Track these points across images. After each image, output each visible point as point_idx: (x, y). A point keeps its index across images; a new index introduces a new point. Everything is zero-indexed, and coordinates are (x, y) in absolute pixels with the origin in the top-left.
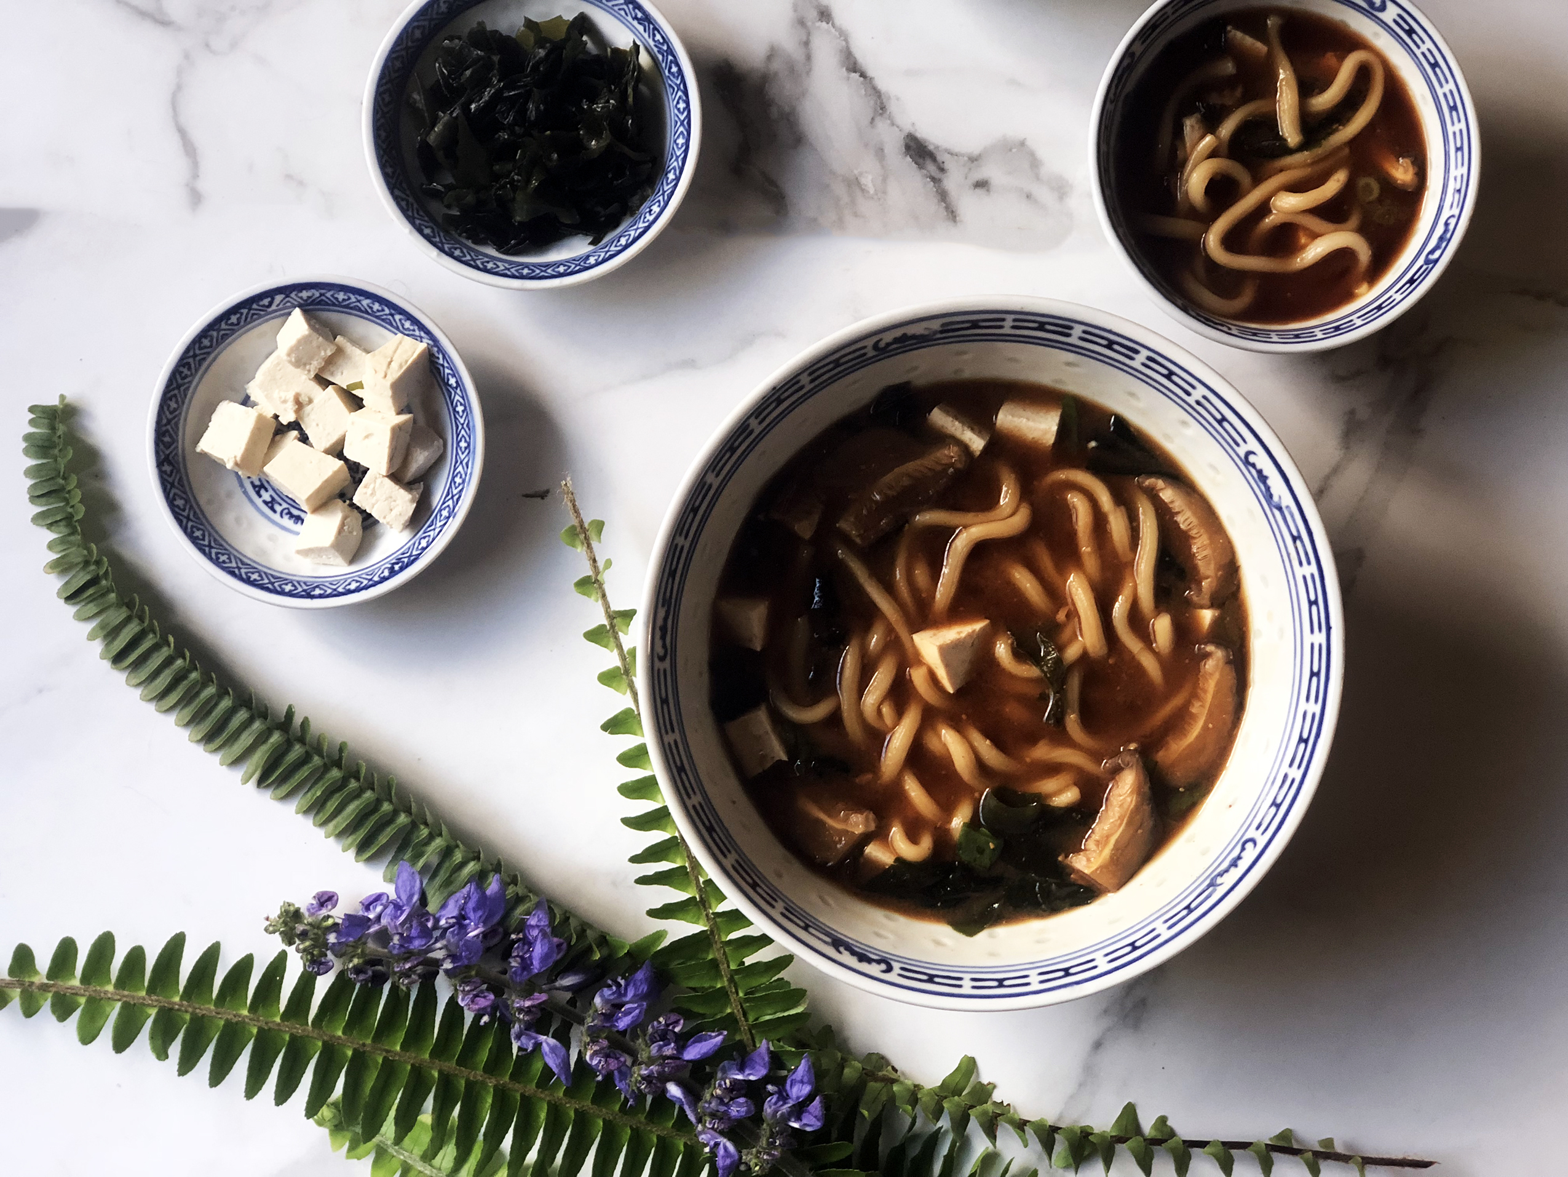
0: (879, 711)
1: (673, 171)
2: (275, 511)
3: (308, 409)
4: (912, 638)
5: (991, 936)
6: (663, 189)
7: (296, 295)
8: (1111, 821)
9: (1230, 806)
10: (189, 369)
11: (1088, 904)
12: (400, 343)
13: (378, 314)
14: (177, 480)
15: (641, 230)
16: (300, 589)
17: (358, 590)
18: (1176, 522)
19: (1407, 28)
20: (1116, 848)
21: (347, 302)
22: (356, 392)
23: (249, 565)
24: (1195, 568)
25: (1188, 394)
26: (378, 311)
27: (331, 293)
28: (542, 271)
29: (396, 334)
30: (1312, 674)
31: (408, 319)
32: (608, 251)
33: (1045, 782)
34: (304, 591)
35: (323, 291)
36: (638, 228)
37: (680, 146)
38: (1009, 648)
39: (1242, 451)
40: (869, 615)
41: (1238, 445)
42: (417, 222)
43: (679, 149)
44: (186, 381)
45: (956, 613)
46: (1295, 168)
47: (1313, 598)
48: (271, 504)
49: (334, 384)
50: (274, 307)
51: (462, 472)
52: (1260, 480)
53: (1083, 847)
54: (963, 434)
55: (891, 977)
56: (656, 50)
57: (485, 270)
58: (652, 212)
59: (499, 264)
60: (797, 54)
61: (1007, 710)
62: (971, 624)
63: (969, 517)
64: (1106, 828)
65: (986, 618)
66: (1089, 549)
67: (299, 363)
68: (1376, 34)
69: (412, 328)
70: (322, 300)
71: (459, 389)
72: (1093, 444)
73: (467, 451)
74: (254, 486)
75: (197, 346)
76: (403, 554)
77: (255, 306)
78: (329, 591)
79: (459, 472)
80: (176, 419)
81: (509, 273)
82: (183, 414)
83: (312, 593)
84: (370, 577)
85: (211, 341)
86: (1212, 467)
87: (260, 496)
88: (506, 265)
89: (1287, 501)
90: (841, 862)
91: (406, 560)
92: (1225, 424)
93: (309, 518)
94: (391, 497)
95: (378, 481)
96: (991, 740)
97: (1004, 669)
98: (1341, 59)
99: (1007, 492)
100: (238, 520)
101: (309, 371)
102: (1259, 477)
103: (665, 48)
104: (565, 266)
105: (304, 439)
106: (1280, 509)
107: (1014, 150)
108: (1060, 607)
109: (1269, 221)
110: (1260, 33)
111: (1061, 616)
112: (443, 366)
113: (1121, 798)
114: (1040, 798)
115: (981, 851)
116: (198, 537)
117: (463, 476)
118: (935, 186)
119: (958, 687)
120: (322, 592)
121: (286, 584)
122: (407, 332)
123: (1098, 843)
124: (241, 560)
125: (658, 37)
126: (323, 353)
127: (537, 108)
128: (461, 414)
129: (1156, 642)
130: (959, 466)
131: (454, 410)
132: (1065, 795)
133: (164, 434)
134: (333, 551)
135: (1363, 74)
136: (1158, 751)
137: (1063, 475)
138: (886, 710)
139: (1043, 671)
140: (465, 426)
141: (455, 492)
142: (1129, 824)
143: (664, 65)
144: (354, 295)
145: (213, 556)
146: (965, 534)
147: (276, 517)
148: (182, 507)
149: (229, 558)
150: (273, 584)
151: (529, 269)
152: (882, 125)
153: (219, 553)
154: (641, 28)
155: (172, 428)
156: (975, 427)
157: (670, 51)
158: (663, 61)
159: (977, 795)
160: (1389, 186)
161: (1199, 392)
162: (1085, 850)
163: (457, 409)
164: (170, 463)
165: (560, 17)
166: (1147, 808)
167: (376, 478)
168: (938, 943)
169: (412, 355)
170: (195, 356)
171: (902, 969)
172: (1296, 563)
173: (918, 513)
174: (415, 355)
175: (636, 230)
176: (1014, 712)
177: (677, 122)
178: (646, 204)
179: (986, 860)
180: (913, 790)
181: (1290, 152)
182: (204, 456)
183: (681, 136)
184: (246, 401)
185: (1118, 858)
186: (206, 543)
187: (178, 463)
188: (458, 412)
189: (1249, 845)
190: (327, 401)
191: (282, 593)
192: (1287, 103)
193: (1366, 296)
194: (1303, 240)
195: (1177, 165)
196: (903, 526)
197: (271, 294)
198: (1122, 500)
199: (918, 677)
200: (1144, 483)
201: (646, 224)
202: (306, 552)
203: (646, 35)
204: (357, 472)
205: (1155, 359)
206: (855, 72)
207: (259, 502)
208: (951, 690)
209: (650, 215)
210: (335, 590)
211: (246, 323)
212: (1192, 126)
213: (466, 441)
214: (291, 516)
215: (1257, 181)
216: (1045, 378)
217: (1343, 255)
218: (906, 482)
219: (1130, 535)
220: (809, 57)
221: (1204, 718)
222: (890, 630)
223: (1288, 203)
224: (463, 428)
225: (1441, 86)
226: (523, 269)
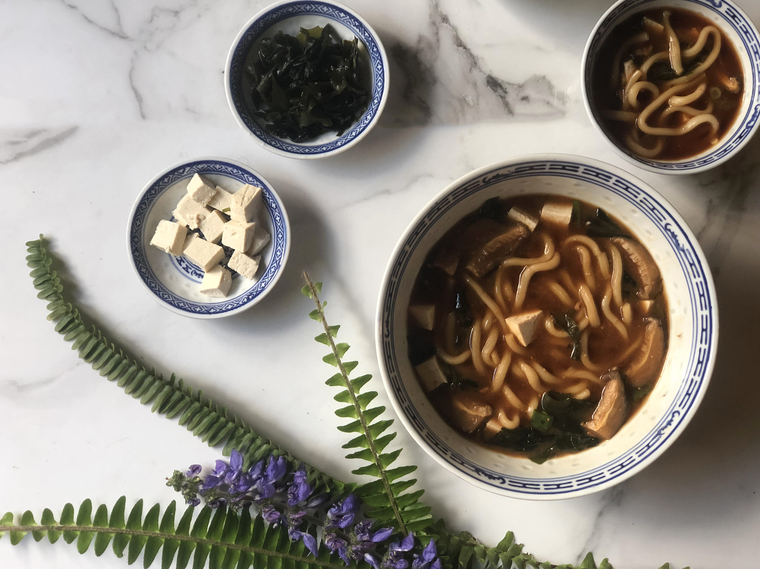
0: (491, 357)
1: (376, 99)
2: (188, 272)
3: (203, 222)
4: (505, 321)
5: (551, 464)
6: (372, 108)
7: (196, 167)
8: (606, 405)
9: (664, 396)
10: (145, 205)
11: (596, 446)
12: (248, 188)
13: (236, 174)
14: (142, 260)
15: (362, 128)
16: (204, 310)
17: (232, 309)
18: (631, 259)
19: (732, 15)
20: (609, 418)
21: (221, 169)
22: (227, 213)
23: (178, 299)
24: (641, 281)
25: (636, 197)
26: (236, 173)
27: (213, 165)
28: (315, 150)
29: (245, 184)
30: (703, 330)
31: (251, 176)
32: (347, 139)
33: (572, 388)
34: (206, 310)
35: (209, 165)
36: (361, 127)
37: (379, 86)
38: (552, 323)
39: (663, 223)
40: (483, 310)
41: (661, 220)
42: (253, 129)
43: (379, 88)
44: (144, 211)
45: (525, 308)
46: (679, 84)
47: (701, 293)
48: (186, 269)
49: (215, 209)
50: (185, 173)
51: (280, 249)
52: (673, 237)
53: (593, 418)
54: (525, 220)
55: (505, 486)
56: (365, 40)
57: (287, 151)
58: (367, 119)
59: (294, 147)
60: (433, 39)
61: (553, 354)
62: (533, 313)
63: (530, 261)
64: (604, 408)
65: (541, 309)
66: (589, 274)
67: (199, 200)
68: (717, 18)
69: (253, 180)
70: (209, 169)
71: (277, 209)
72: (588, 223)
73: (282, 239)
74: (178, 260)
75: (149, 194)
76: (253, 290)
77: (176, 173)
78: (218, 310)
79: (279, 249)
80: (140, 230)
81: (299, 152)
82: (143, 228)
83: (210, 311)
84: (237, 302)
85: (156, 191)
86: (648, 232)
87: (181, 265)
88: (297, 148)
89: (687, 246)
90: (475, 431)
91: (255, 293)
92: (655, 211)
93: (206, 275)
94: (246, 263)
95: (240, 256)
96: (546, 369)
97: (550, 334)
98: (700, 30)
99: (548, 248)
100: (171, 278)
101: (204, 203)
102: (672, 236)
103: (370, 39)
104: (326, 147)
105: (202, 236)
106: (683, 251)
107: (540, 81)
108: (576, 303)
109: (668, 110)
110: (660, 20)
111: (577, 307)
112: (269, 198)
113: (611, 394)
114: (570, 395)
115: (543, 422)
116: (153, 286)
117: (281, 251)
118: (502, 100)
119: (529, 343)
120: (215, 311)
121: (197, 308)
122: (250, 183)
123: (600, 416)
124: (174, 297)
125: (366, 34)
126: (210, 195)
127: (310, 71)
128: (278, 221)
129: (623, 317)
130: (525, 236)
131: (275, 219)
132: (583, 393)
133: (134, 237)
134: (219, 291)
135: (711, 37)
136: (626, 370)
137: (575, 238)
138: (494, 356)
139: (570, 334)
140: (281, 227)
141: (277, 259)
142: (614, 407)
143: (370, 48)
144: (224, 165)
145: (161, 295)
146: (529, 270)
147: (189, 275)
148: (145, 272)
149: (169, 296)
150: (190, 308)
151: (309, 149)
152: (475, 72)
153: (164, 294)
154: (358, 30)
155: (138, 234)
156: (531, 217)
157: (373, 41)
158: (369, 46)
159: (540, 395)
160: (726, 91)
161: (642, 196)
162: (594, 420)
163: (276, 219)
164: (138, 251)
165: (318, 26)
166: (623, 398)
167: (238, 254)
168: (525, 468)
169: (254, 194)
170: (148, 198)
171: (510, 481)
172: (692, 277)
173: (505, 260)
174: (255, 194)
175: (360, 128)
176: (556, 354)
177: (377, 75)
178: (364, 115)
179: (545, 427)
180: (509, 394)
181: (677, 77)
182: (154, 247)
183: (380, 82)
184: (172, 219)
185: (610, 423)
186: (157, 289)
187: (141, 251)
188: (277, 220)
189: (676, 414)
190: (213, 217)
191: (195, 312)
192: (675, 53)
193: (718, 145)
194: (685, 119)
195: (621, 85)
196: (498, 267)
197: (183, 167)
198: (604, 249)
199: (509, 339)
200: (614, 240)
201: (365, 125)
202: (205, 292)
203: (360, 34)
204: (228, 252)
205: (619, 181)
206: (461, 46)
207: (180, 268)
208: (525, 345)
209: (366, 120)
210: (221, 309)
211: (172, 182)
212: (629, 67)
213: (281, 234)
214: (197, 274)
215: (661, 92)
216: (565, 192)
217: (705, 126)
218: (498, 245)
219: (608, 266)
220: (438, 41)
221: (648, 353)
222: (494, 317)
223: (677, 102)
224: (280, 228)
225: (750, 42)
226: (305, 149)
